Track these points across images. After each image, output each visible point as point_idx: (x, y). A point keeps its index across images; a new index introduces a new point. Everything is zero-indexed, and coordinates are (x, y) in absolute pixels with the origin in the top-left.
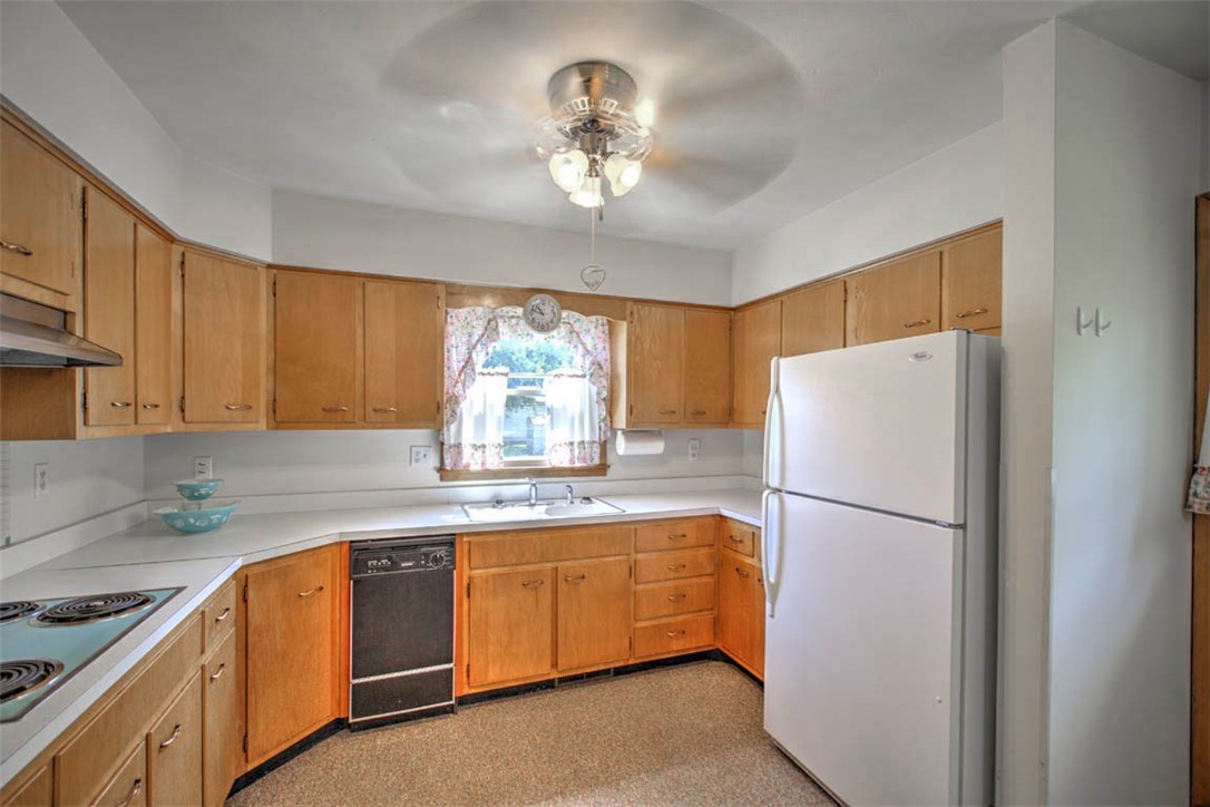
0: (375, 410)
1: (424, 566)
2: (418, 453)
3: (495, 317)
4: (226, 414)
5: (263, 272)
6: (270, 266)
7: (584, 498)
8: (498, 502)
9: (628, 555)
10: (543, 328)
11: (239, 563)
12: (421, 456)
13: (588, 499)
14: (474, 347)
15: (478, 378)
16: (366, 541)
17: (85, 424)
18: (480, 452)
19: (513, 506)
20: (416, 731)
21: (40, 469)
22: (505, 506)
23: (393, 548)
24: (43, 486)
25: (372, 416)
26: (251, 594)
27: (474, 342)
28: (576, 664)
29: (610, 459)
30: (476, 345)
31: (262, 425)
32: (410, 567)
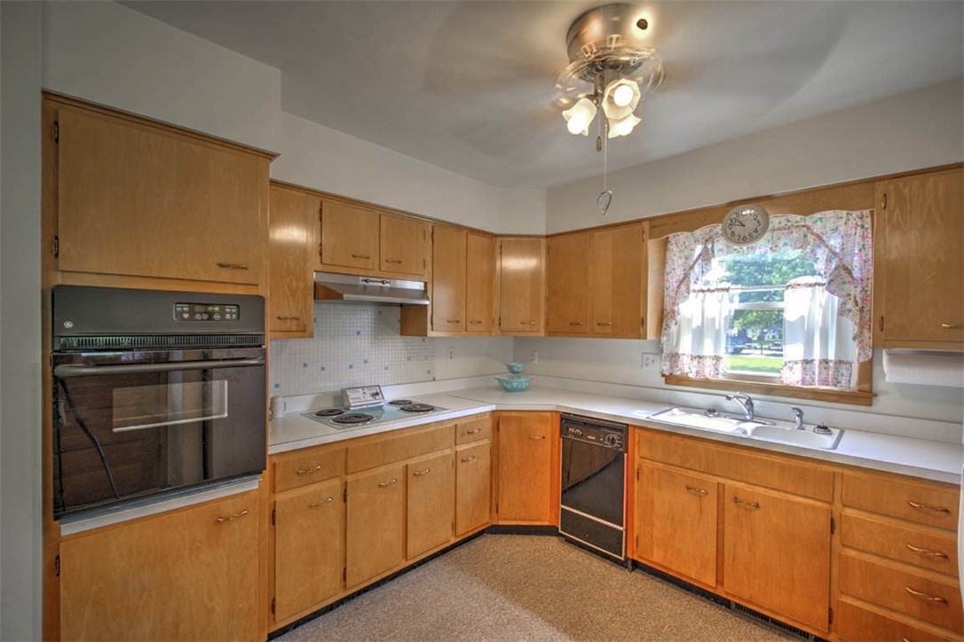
0: (599, 324)
1: (602, 442)
2: (647, 359)
3: (710, 238)
4: (521, 327)
5: (543, 241)
6: (547, 237)
7: (819, 427)
8: (712, 411)
9: (830, 503)
10: (747, 239)
11: (493, 407)
12: (650, 361)
13: (825, 428)
14: (692, 268)
15: (692, 295)
16: (570, 414)
17: (432, 330)
18: (695, 362)
19: (725, 417)
20: (596, 564)
21: (451, 350)
22: (718, 416)
23: (585, 424)
24: (451, 358)
25: (597, 329)
26: (501, 427)
27: (692, 263)
28: (747, 596)
29: (878, 386)
30: (694, 265)
31: (542, 334)
32: (592, 440)
